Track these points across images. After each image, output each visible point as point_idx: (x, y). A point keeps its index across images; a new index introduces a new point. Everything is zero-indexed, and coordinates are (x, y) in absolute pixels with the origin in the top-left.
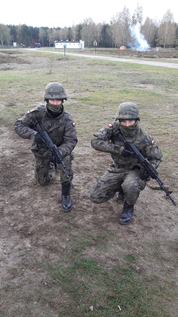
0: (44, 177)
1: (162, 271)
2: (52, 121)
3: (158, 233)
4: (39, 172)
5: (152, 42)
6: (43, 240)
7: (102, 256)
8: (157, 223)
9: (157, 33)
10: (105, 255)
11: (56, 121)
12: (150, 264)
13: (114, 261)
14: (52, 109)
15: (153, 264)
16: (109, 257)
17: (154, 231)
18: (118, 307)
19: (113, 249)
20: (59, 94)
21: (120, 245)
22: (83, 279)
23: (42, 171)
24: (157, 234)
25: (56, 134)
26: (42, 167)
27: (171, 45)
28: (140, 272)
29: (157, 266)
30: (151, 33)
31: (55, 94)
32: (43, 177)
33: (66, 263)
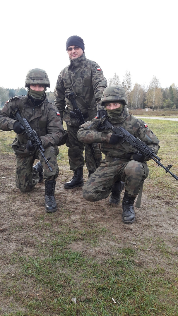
0: (26, 181)
1: (169, 264)
2: (33, 110)
3: (160, 230)
4: (20, 175)
5: (141, 104)
6: (17, 236)
7: (91, 250)
8: (158, 222)
9: (145, 96)
10: (95, 249)
11: (37, 110)
12: (152, 258)
13: (106, 255)
14: (34, 96)
15: (156, 258)
16: (99, 252)
17: (155, 228)
18: (112, 299)
19: (105, 244)
20: (41, 79)
21: (114, 240)
22: (65, 272)
23: (23, 173)
24: (159, 232)
25: (38, 125)
26: (24, 168)
27: (159, 107)
28: (140, 265)
29: (162, 260)
30: (140, 96)
31: (37, 78)
32: (24, 181)
33: (44, 256)
